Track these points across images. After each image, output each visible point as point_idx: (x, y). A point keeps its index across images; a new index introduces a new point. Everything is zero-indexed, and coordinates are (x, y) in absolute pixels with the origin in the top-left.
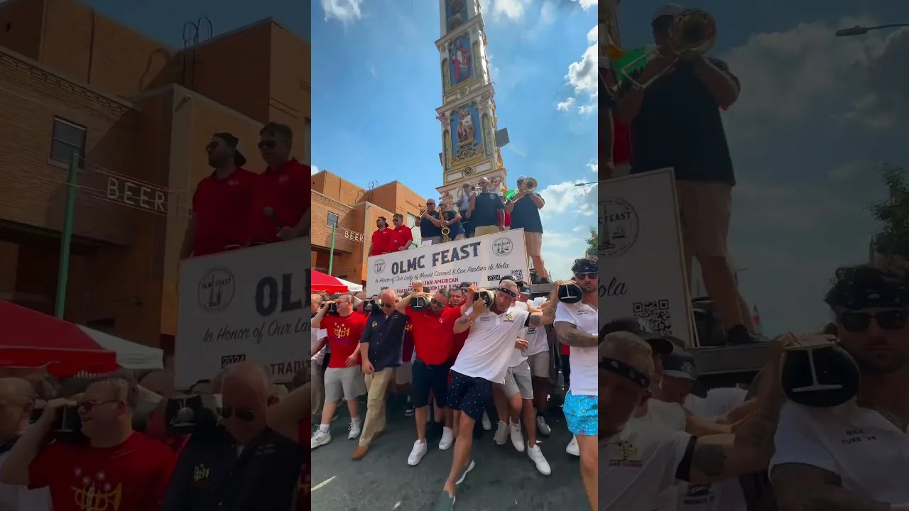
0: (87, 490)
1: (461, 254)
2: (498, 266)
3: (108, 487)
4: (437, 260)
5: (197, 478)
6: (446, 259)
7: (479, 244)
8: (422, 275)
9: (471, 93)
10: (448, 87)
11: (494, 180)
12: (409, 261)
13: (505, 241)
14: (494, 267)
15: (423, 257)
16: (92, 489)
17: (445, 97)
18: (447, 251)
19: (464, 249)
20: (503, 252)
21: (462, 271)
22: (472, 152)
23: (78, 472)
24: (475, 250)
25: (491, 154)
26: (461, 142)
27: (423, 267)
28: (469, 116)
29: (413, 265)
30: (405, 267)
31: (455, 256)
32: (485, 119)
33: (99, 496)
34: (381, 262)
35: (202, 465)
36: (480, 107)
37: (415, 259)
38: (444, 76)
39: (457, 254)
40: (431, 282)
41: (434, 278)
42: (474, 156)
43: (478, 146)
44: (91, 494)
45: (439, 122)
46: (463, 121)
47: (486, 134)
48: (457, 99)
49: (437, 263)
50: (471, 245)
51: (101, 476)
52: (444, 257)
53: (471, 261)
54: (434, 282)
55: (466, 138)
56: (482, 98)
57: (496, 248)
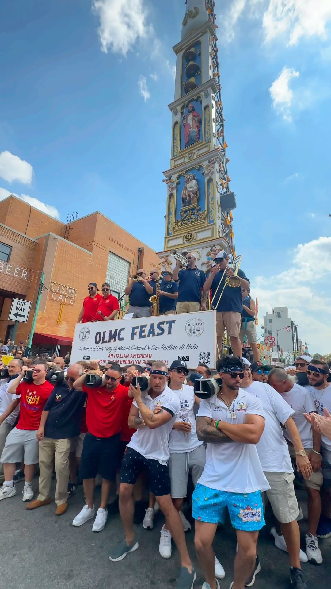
0: (30, 396)
1: (157, 331)
2: (189, 347)
3: (36, 397)
4: (135, 334)
5: (57, 398)
6: (143, 334)
7: (174, 322)
8: (121, 348)
9: (198, 157)
10: (177, 151)
11: (214, 249)
12: (111, 332)
13: (197, 322)
14: (185, 347)
15: (123, 329)
16: (32, 396)
17: (173, 161)
18: (145, 326)
19: (161, 326)
20: (194, 333)
21: (157, 348)
22: (194, 217)
23: (28, 391)
24: (170, 328)
25: (213, 221)
26: (184, 206)
27: (122, 339)
28: (194, 182)
29: (115, 336)
30: (107, 338)
31: (152, 331)
32: (211, 184)
33: (33, 399)
34: (86, 330)
35: (59, 394)
36: (206, 172)
37: (116, 331)
38: (174, 139)
39: (154, 330)
40: (128, 356)
41: (131, 352)
42: (196, 222)
43: (201, 212)
44: (31, 398)
45: (165, 186)
46: (188, 186)
47: (210, 200)
48: (184, 163)
49: (135, 336)
50: (167, 322)
51: (35, 393)
52: (142, 331)
53: (165, 339)
54: (130, 356)
55: (190, 203)
56: (209, 162)
57: (189, 328)
